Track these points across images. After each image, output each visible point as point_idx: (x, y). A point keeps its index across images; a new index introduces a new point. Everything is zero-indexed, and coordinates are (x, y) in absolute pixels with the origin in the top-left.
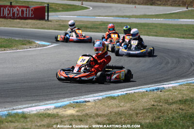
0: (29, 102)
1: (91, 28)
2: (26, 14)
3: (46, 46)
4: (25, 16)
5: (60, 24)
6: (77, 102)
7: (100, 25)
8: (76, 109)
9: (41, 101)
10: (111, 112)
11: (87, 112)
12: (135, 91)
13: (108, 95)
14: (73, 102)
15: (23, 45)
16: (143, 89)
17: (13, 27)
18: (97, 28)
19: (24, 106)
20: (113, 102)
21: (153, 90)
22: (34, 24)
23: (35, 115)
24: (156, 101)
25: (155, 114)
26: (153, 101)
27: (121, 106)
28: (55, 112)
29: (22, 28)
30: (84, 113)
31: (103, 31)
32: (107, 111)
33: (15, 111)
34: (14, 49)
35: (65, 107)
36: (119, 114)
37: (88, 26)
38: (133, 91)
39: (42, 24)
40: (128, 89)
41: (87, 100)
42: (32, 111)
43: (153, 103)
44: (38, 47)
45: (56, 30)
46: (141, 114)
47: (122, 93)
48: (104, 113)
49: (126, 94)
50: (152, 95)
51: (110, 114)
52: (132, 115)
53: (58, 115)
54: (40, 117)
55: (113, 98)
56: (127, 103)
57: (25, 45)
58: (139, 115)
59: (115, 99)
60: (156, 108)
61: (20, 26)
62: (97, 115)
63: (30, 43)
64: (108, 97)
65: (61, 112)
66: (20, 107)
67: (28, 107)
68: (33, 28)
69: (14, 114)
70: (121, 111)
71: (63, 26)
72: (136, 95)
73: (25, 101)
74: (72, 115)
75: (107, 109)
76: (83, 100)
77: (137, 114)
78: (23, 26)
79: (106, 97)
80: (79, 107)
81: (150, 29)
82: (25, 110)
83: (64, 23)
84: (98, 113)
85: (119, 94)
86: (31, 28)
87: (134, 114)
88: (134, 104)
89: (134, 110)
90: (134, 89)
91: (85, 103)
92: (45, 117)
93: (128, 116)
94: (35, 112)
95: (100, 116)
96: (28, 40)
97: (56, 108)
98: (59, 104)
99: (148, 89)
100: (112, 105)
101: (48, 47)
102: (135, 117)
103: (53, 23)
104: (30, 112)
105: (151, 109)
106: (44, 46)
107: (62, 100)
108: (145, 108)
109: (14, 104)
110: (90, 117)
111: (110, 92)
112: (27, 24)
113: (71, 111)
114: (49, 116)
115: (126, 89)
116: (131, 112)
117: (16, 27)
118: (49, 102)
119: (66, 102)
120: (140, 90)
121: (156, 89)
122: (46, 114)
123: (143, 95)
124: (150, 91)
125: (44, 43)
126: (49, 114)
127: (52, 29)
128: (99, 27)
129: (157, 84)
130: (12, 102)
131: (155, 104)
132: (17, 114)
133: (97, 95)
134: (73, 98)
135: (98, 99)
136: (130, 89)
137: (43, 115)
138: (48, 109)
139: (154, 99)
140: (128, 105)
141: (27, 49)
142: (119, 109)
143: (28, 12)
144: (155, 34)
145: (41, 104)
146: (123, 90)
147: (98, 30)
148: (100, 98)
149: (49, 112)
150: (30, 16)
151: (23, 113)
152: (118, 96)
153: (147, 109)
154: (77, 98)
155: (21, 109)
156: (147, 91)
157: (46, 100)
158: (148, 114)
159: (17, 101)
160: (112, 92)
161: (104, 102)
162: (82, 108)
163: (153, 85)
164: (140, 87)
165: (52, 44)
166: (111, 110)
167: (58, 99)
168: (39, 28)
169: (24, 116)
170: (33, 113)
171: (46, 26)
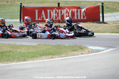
2: (77, 15)
4: (76, 18)
15: (74, 51)
34: (63, 56)
44: (92, 52)
57: (76, 51)
63: (81, 48)
101: (103, 52)
141: (78, 55)
143: (79, 14)
150: (82, 18)
165: (108, 49)
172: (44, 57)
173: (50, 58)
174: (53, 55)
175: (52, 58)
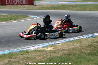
0: (29, 45)
1: (57, 8)
3: (35, 18)
4: (23, 3)
5: (41, 7)
6: (53, 44)
7: (61, 6)
8: (53, 48)
9: (35, 44)
10: (70, 48)
11: (58, 48)
12: (81, 38)
13: (68, 40)
14: (51, 44)
16: (85, 37)
17: (18, 9)
18: (60, 8)
19: (27, 47)
20: (70, 43)
21: (90, 37)
22: (28, 7)
23: (33, 51)
24: (92, 42)
25: (92, 48)
26: (90, 42)
27: (75, 45)
28: (42, 49)
29: (22, 9)
30: (57, 49)
31: (63, 9)
32: (68, 48)
33: (23, 49)
34: (19, 20)
35: (47, 47)
36: (74, 49)
37: (55, 7)
38: (80, 38)
39: (32, 7)
40: (78, 37)
41: (58, 43)
42: (31, 49)
43: (90, 43)
44: (31, 18)
45: (39, 10)
46: (85, 48)
47: (75, 39)
48: (66, 49)
49: (77, 39)
50: (90, 39)
51: (69, 49)
52: (80, 49)
53: (44, 50)
54: (35, 52)
55: (70, 41)
56: (77, 44)
57: (25, 18)
58: (84, 49)
59: (71, 42)
60: (92, 46)
61: (21, 8)
62: (63, 50)
63: (27, 16)
64: (68, 41)
65: (45, 49)
66: (25, 47)
67: (29, 48)
68: (28, 9)
69: (22, 51)
70: (75, 48)
71: (42, 8)
72: (82, 40)
73: (27, 45)
74: (51, 50)
75: (68, 47)
76: (56, 43)
77: (83, 49)
78: (23, 9)
79: (67, 41)
80: (54, 46)
81: (87, 7)
82: (28, 49)
83: (43, 6)
84: (64, 49)
85: (74, 39)
86: (27, 9)
87: (81, 49)
88: (81, 44)
89: (81, 47)
90: (80, 37)
91: (57, 45)
92: (38, 52)
93: (78, 50)
94: (33, 50)
95: (65, 50)
96: (26, 15)
97: (43, 47)
98: (44, 46)
99: (88, 37)
100: (70, 45)
101: (36, 18)
102: (82, 50)
103: (37, 6)
104: (30, 50)
105: (90, 46)
106: (34, 18)
107: (45, 44)
108: (87, 45)
109: (22, 46)
110: (60, 51)
111: (68, 39)
112: (25, 8)
113: (50, 49)
114: (40, 51)
115: (76, 37)
116: (80, 48)
117: (19, 9)
118: (39, 45)
119: (47, 44)
120: (84, 37)
121: (92, 37)
122: (38, 50)
123: (85, 39)
124: (89, 37)
125: (34, 16)
126: (40, 50)
127: (37, 9)
128: (61, 7)
129: (92, 34)
130: (21, 45)
131: (92, 43)
132: (24, 51)
133: (62, 40)
134: (50, 42)
135: (63, 42)
136: (79, 37)
137: (36, 51)
138: (39, 48)
139: (91, 41)
140: (78, 45)
141: (25, 19)
142: (74, 47)
144: (89, 10)
145: (35, 45)
146: (75, 38)
147: (60, 9)
148: (64, 42)
149: (39, 49)
150: (26, 3)
151: (27, 50)
152: (73, 40)
153: (87, 46)
154: (53, 42)
155: (25, 48)
156: (87, 38)
157: (37, 44)
158: (88, 49)
159: (23, 45)
160: (70, 39)
161: (66, 44)
162: (56, 47)
163: (90, 35)
164: (83, 36)
165: (38, 17)
166: (70, 47)
167: (43, 43)
168: (31, 9)
169: (27, 52)
170: (32, 50)
171: (34, 8)
172: (11, 20)
173: (14, 21)
174: (15, 19)
175: (15, 21)
